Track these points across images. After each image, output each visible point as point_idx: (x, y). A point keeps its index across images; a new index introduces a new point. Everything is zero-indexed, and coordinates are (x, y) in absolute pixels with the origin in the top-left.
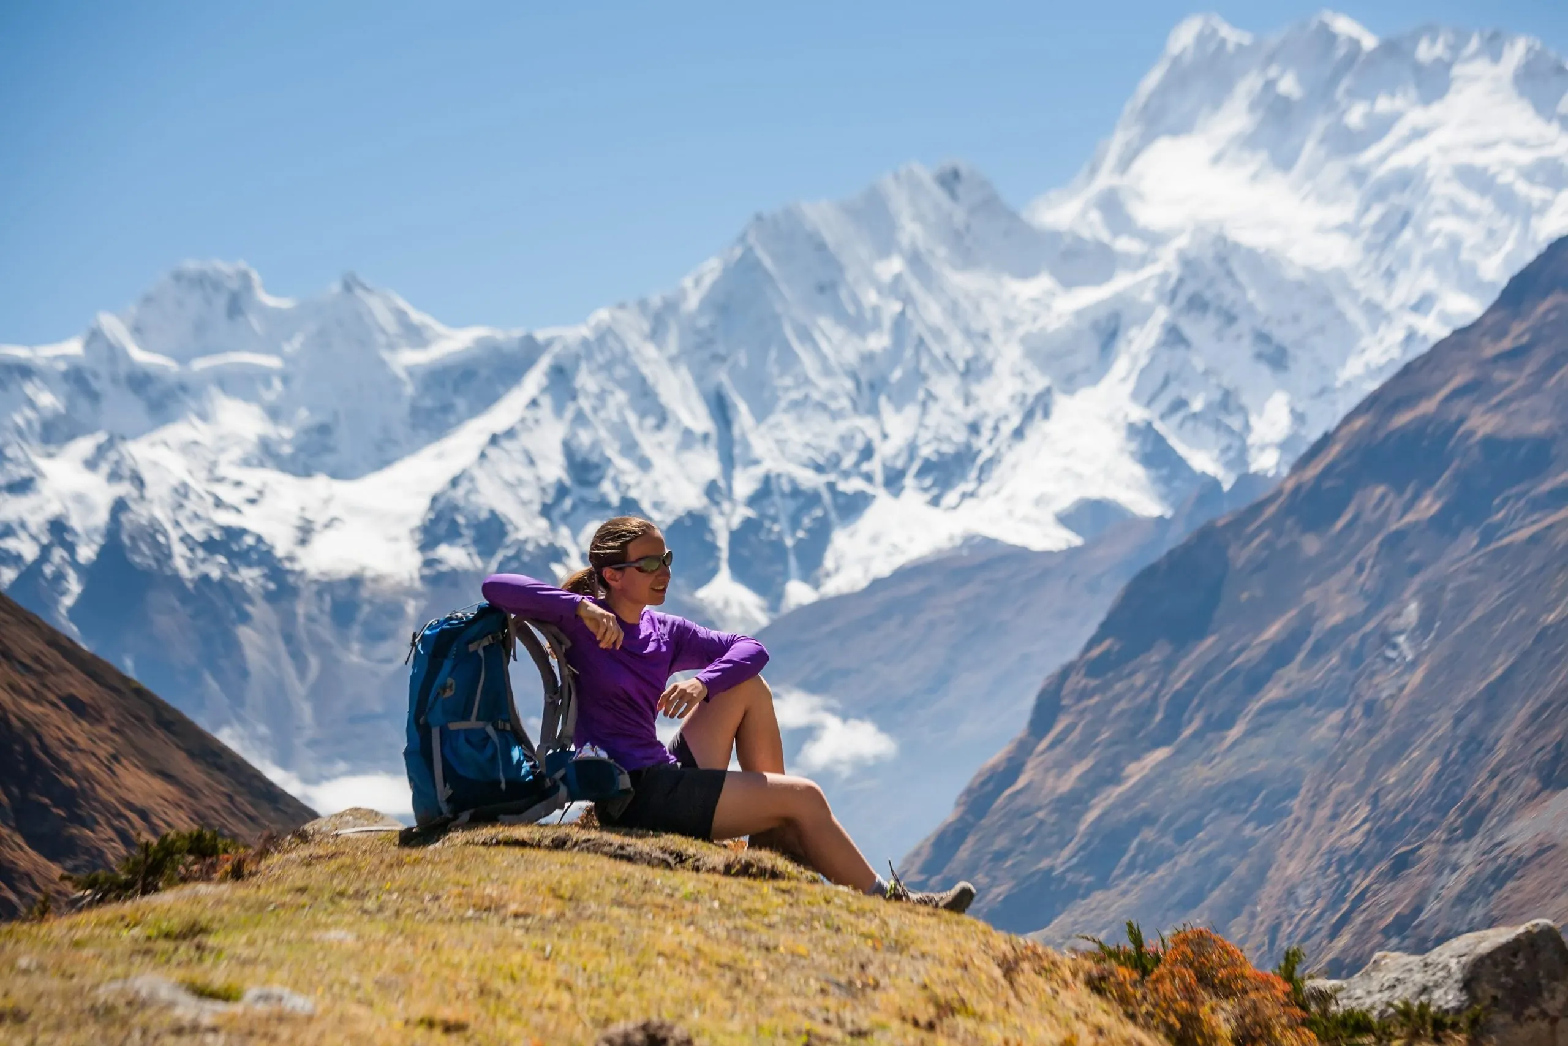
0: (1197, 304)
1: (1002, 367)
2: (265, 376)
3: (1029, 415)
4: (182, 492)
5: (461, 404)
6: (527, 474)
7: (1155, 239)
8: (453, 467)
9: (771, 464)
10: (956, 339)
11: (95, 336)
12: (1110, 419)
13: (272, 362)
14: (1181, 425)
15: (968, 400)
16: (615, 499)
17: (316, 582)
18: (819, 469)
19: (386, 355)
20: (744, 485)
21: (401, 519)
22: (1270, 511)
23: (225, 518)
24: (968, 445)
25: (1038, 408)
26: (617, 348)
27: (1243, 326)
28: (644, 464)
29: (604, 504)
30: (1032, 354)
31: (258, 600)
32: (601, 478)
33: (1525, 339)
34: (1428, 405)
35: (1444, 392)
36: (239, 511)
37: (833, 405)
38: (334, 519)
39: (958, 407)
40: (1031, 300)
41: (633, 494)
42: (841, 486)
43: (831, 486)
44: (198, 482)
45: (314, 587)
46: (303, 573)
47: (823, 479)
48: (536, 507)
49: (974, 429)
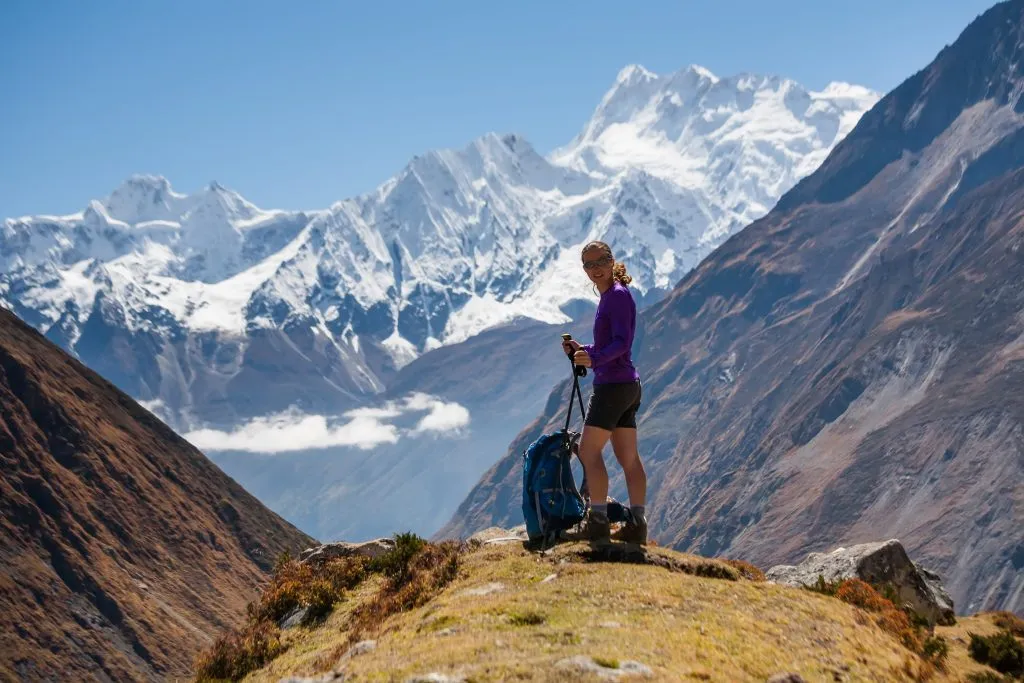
0: (631, 205)
1: (534, 234)
2: (172, 232)
3: (547, 257)
4: (130, 288)
5: (268, 247)
6: (299, 282)
7: (610, 173)
8: (263, 278)
9: (420, 279)
10: (512, 219)
11: (89, 211)
13: (176, 225)
15: (517, 249)
16: (343, 295)
17: (195, 333)
18: (444, 282)
19: (231, 222)
20: (406, 289)
21: (237, 303)
22: (665, 307)
23: (151, 301)
24: (517, 272)
25: (552, 254)
26: (345, 220)
27: (653, 216)
28: (358, 278)
29: (337, 297)
30: (549, 227)
31: (167, 342)
32: (336, 285)
33: (789, 226)
34: (742, 257)
35: (750, 251)
36: (158, 298)
37: (451, 251)
38: (204, 303)
39: (512, 253)
40: (549, 201)
41: (352, 292)
42: (455, 291)
43: (449, 290)
44: (138, 283)
45: (194, 336)
46: (188, 329)
47: (446, 287)
48: (304, 298)
49: (520, 263)
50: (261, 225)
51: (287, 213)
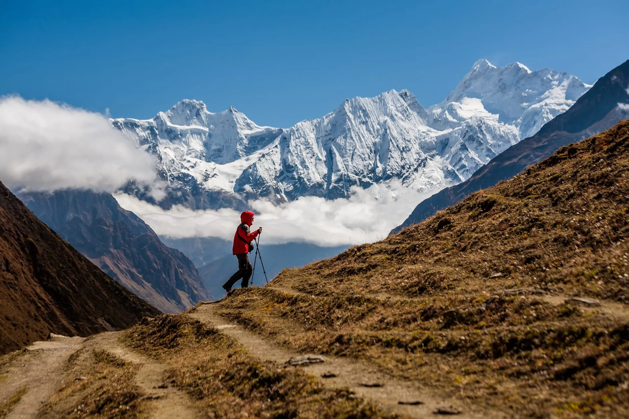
0: (471, 139)
1: (413, 151)
2: (204, 132)
3: (419, 165)
4: (173, 161)
5: (259, 146)
6: (272, 167)
7: (461, 119)
8: (251, 162)
9: (343, 171)
10: (401, 141)
11: (157, 118)
12: (442, 169)
13: (207, 129)
14: (463, 173)
15: (402, 159)
16: (296, 177)
17: (208, 191)
18: (357, 174)
19: (239, 130)
20: (334, 178)
21: (235, 176)
22: (465, 186)
23: (183, 171)
24: (401, 172)
25: (422, 163)
26: (302, 133)
27: (484, 147)
28: (306, 167)
29: (293, 178)
30: (422, 148)
31: (190, 195)
32: (293, 171)
33: (546, 143)
34: (515, 160)
35: (520, 157)
36: (189, 170)
37: (363, 156)
38: (215, 174)
39: (399, 161)
40: (423, 132)
41: (302, 176)
42: (363, 180)
43: (360, 180)
44: (177, 159)
45: (207, 193)
46: (204, 189)
47: (357, 177)
48: (274, 177)
49: (403, 167)
50: (257, 134)
51: (273, 128)
